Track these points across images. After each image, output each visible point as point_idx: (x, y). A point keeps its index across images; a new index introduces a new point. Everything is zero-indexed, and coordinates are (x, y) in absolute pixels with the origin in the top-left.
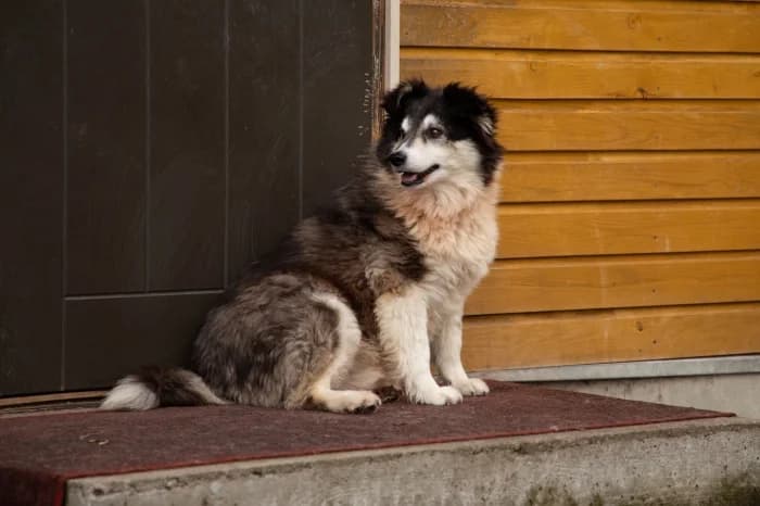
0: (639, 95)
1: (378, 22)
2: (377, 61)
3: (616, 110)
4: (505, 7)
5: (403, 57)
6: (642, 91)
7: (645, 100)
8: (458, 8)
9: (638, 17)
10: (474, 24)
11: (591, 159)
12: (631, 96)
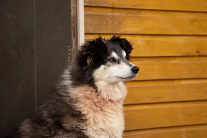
0: (197, 54)
1: (74, 22)
2: (74, 40)
3: (186, 61)
4: (135, 15)
5: (86, 39)
6: (198, 52)
7: (199, 56)
8: (112, 16)
9: (195, 20)
10: (121, 23)
11: (176, 83)
12: (193, 54)
